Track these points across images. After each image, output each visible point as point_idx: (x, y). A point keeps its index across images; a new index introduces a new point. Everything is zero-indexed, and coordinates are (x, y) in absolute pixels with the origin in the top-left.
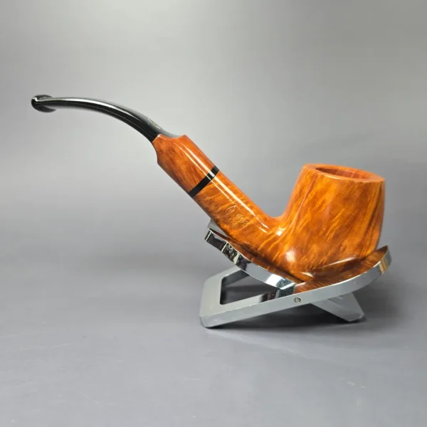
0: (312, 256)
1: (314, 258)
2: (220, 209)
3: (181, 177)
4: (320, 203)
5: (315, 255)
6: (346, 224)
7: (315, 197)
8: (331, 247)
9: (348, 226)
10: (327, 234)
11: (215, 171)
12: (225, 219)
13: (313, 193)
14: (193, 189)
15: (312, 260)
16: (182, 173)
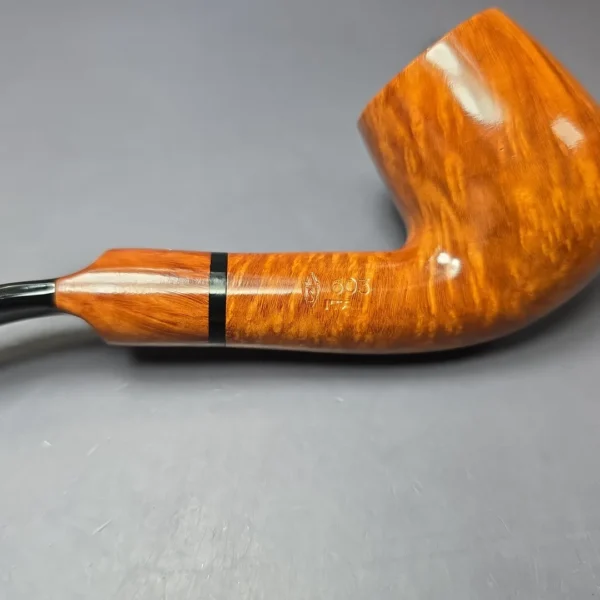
0: (533, 215)
1: (539, 216)
2: (292, 307)
3: (166, 317)
4: (444, 116)
5: (534, 206)
6: (523, 100)
7: (427, 118)
8: (544, 162)
9: (530, 100)
10: (514, 148)
11: (219, 264)
12: (318, 316)
13: (416, 116)
14: (212, 324)
15: (540, 222)
16: (162, 310)
